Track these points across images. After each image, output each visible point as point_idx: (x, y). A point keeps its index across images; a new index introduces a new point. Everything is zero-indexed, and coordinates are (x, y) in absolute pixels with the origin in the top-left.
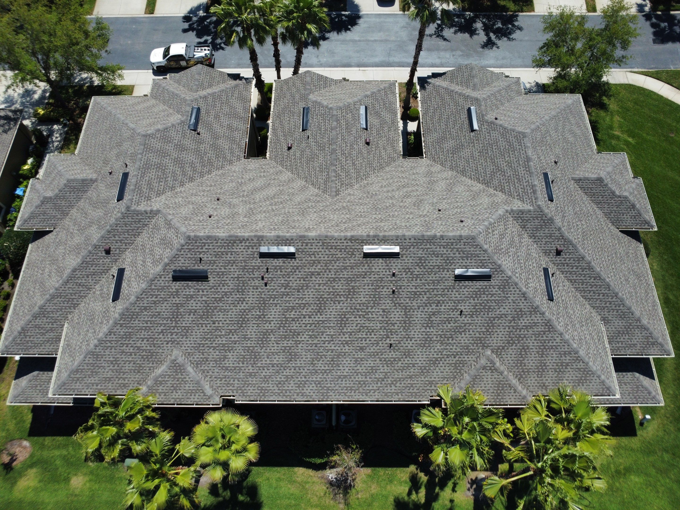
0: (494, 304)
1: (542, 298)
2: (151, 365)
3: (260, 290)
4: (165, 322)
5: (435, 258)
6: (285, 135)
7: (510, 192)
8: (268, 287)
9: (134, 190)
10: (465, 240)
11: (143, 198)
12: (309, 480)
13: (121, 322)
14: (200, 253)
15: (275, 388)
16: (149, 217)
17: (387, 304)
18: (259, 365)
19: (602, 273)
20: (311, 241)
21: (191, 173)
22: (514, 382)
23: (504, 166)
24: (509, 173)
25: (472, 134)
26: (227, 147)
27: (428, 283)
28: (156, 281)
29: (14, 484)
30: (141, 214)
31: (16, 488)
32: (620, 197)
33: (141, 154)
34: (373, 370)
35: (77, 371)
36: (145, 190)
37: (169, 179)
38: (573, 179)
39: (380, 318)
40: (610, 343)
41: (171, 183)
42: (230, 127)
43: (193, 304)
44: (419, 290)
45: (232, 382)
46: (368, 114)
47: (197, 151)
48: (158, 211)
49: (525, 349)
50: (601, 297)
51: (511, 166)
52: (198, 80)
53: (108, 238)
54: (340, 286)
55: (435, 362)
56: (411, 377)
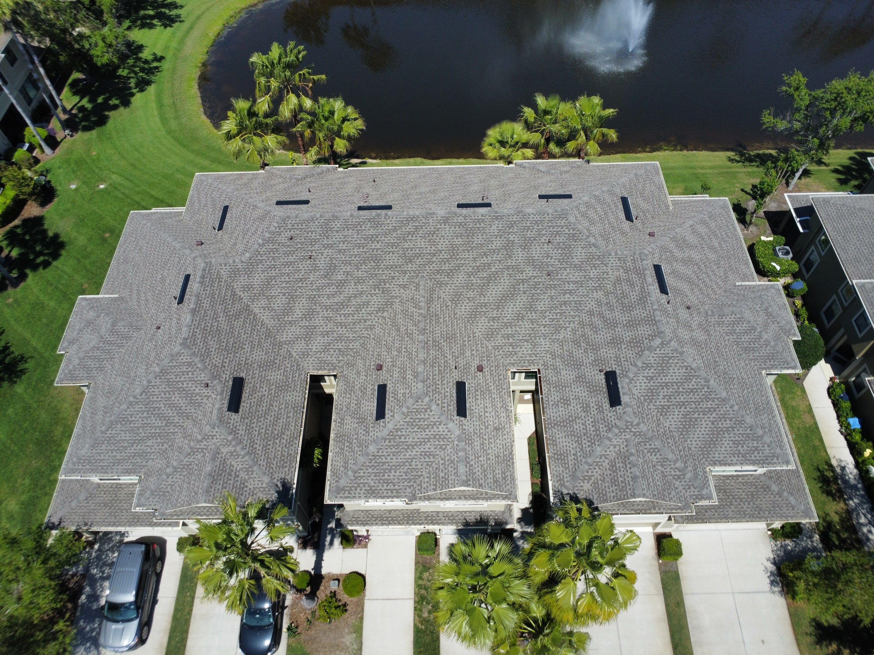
3: (489, 194)
4: (572, 184)
5: (325, 207)
6: (490, 391)
7: (227, 289)
8: (482, 195)
11: (632, 268)
14: (549, 204)
16: (617, 249)
18: (486, 175)
19: (166, 238)
20: (441, 210)
21: (593, 319)
23: (222, 319)
24: (219, 308)
25: (243, 375)
26: (563, 373)
27: (335, 199)
30: (626, 250)
36: (634, 276)
37: (614, 301)
39: (381, 189)
41: (611, 298)
45: (508, 170)
47: (595, 348)
49: (262, 183)
51: (215, 314)
53: (655, 240)
55: (339, 178)
56: (361, 174)
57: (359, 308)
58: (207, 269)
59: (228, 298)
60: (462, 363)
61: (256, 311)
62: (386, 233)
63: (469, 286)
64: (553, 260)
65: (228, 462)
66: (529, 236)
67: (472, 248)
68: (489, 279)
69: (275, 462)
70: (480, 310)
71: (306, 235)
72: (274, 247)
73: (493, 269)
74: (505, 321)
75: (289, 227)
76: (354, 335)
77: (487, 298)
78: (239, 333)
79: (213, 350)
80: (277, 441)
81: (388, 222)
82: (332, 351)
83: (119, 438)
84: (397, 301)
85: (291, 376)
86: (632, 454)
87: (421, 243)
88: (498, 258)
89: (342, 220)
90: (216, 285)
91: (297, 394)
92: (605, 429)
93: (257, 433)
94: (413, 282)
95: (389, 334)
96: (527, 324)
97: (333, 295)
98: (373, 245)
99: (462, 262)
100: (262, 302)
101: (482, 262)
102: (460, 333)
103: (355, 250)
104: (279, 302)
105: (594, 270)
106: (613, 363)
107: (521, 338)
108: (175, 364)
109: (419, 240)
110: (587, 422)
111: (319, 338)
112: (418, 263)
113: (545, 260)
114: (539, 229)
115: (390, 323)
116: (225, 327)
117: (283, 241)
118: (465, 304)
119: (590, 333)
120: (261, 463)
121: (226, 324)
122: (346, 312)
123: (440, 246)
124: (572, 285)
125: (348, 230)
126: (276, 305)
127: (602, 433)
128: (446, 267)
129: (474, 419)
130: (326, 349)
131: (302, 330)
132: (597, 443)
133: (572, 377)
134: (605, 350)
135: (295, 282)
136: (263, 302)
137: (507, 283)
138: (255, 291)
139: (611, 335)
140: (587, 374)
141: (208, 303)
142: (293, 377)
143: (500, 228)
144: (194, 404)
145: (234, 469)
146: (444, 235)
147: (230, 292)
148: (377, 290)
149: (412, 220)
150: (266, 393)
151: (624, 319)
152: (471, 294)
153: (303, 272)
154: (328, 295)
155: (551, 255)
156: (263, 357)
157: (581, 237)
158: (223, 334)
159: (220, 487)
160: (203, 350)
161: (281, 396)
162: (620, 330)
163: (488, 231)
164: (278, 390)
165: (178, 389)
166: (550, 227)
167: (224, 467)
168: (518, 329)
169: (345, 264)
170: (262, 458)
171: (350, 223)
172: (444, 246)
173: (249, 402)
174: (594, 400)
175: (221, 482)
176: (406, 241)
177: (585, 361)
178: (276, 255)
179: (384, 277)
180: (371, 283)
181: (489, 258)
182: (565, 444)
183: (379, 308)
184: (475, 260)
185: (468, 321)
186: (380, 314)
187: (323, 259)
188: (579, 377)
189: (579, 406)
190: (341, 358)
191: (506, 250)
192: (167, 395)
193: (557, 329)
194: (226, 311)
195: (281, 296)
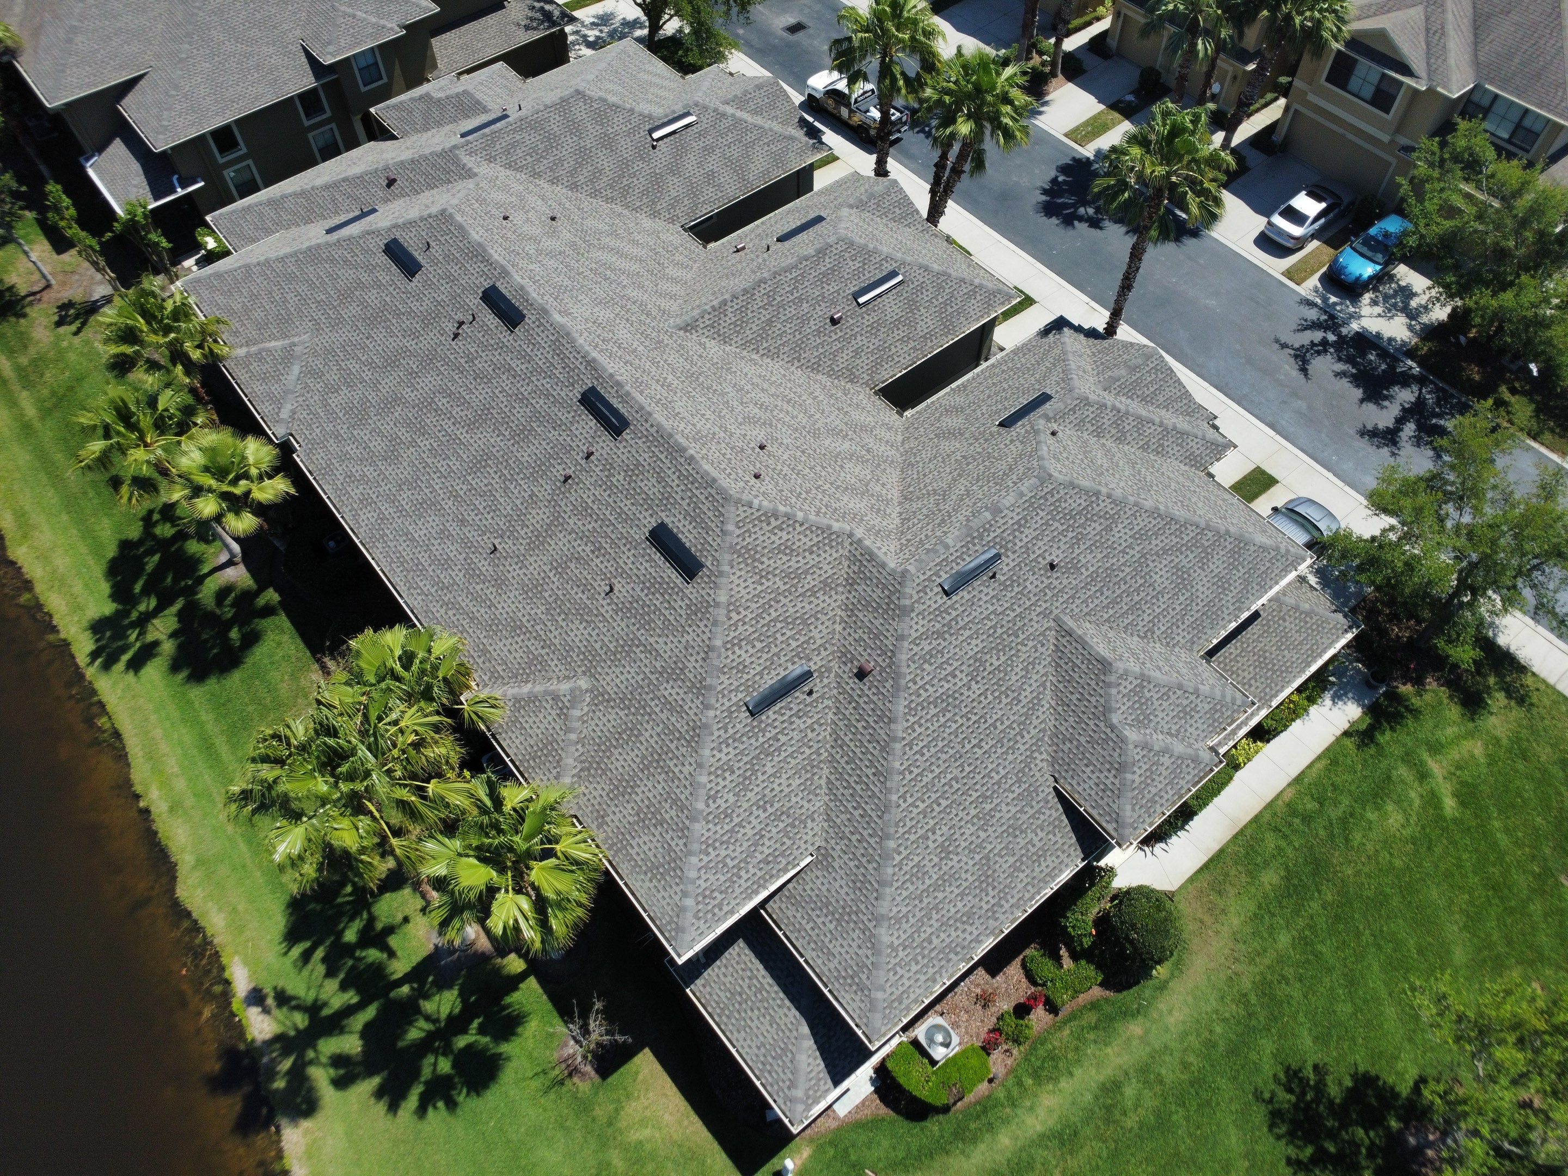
0: (659, 623)
17: (544, 489)
34: (446, 564)
44: (595, 507)
54: (520, 414)
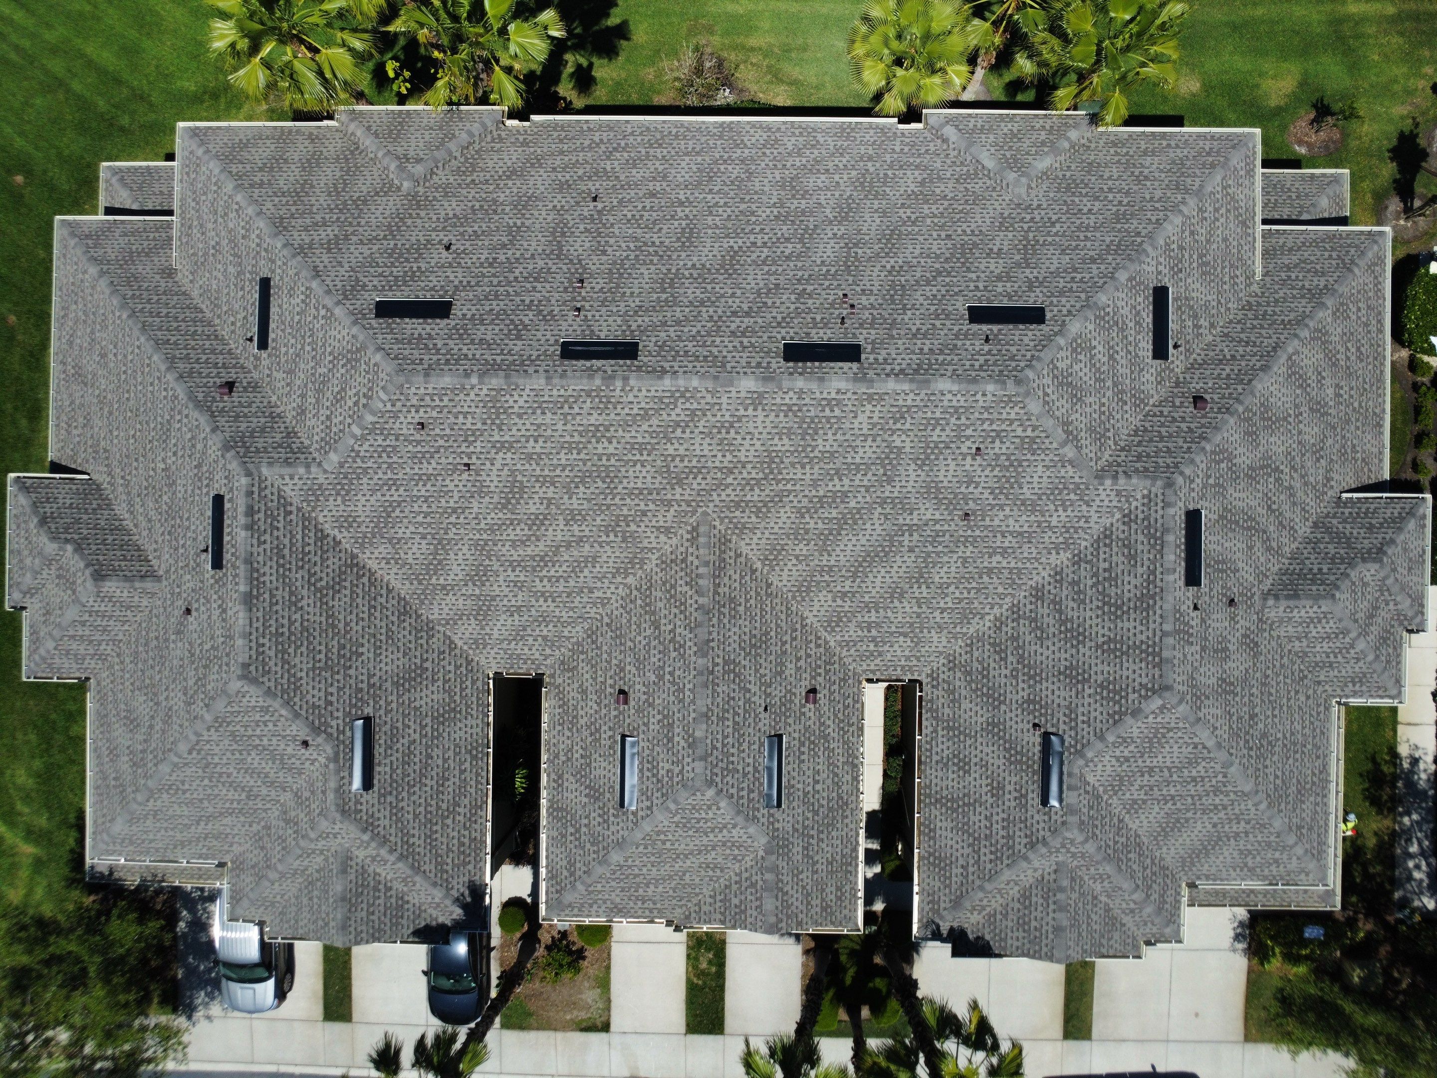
1: (282, 278)
2: (1068, 174)
3: (858, 289)
4: (1050, 239)
5: (488, 338)
6: (826, 737)
7: (304, 527)
8: (841, 293)
9: (1166, 531)
10: (420, 368)
11: (1141, 516)
12: (765, 87)
13: (1139, 240)
14: (989, 352)
15: (822, 140)
16: (1119, 465)
18: (854, 173)
19: (150, 351)
20: (749, 371)
21: (1040, 610)
22: (368, 142)
23: (307, 601)
24: (298, 577)
25: (368, 711)
26: (966, 705)
27: (508, 294)
28: (1078, 305)
29: (1303, 84)
30: (1137, 471)
31: (1298, 77)
32: (67, 541)
33: (1165, 634)
35: (1213, 166)
36: (1141, 537)
37: (1090, 583)
38: (158, 579)
39: (612, 241)
40: (171, 239)
41: (1083, 573)
42: (963, 766)
43: (996, 266)
45: (906, 149)
46: (618, 787)
47: (1034, 677)
48: (1100, 476)
49: (335, 191)
50: (165, 311)
51: (291, 593)
52: (1061, 909)
53: (1203, 426)
55: (512, 173)
56: (562, 152)
57: (577, 567)
58: (256, 489)
59: (312, 548)
60: (777, 692)
61: (372, 564)
62: (626, 422)
63: (798, 534)
64: (980, 489)
65: (371, 870)
66: (935, 438)
67: (812, 459)
68: (842, 522)
69: (449, 861)
70: (818, 578)
71: (453, 420)
72: (388, 442)
73: (853, 504)
74: (867, 599)
75: (414, 401)
76: (571, 614)
77: (834, 557)
78: (346, 624)
79: (303, 674)
80: (449, 821)
81: (631, 398)
82: (531, 639)
83: (170, 812)
84: (654, 557)
85: (458, 690)
86: (1061, 889)
87: (703, 447)
88: (866, 483)
89: (527, 391)
90: (281, 525)
91: (474, 722)
92: (1024, 841)
93: (411, 817)
94: (686, 523)
95: (639, 626)
96: (909, 607)
97: (523, 542)
98: (600, 446)
99: (789, 487)
100: (381, 549)
101: (830, 488)
102: (777, 626)
103: (562, 456)
104: (415, 550)
105: (1061, 512)
106: (1062, 718)
107: (893, 629)
108: (236, 708)
109: (698, 440)
110: (995, 818)
111: (504, 617)
112: (695, 486)
113: (963, 489)
114: (959, 426)
115: (639, 602)
116: (317, 618)
117: (405, 431)
118: (790, 566)
119: (1027, 639)
120: (427, 867)
121: (317, 610)
122: (552, 573)
123: (743, 452)
124: (1010, 538)
125: (543, 413)
126: (410, 555)
127: (1017, 847)
128: (755, 495)
129: (795, 804)
130: (519, 635)
131: (469, 602)
132: (1006, 862)
133: (980, 720)
134: (1051, 687)
135: (442, 514)
136: (383, 550)
137: (879, 531)
138: (363, 529)
139: (1068, 656)
140: (1008, 724)
141: (274, 571)
142: (462, 690)
143: (875, 420)
144: (290, 770)
145: (382, 879)
146: (752, 430)
147: (312, 534)
148: (612, 535)
149: (683, 396)
150: (417, 736)
151: (1101, 632)
152: (802, 549)
153: (456, 496)
154: (513, 541)
155: (977, 479)
156: (400, 663)
157: (1047, 445)
158: (316, 634)
159: (364, 914)
160: (285, 681)
161: (445, 735)
162: (1088, 653)
163: (848, 425)
164: (439, 723)
165: (256, 747)
166: (983, 421)
167: (364, 879)
168: (890, 614)
169: (543, 484)
170: (427, 859)
171: (546, 398)
172: (752, 453)
173: (388, 761)
174: (1014, 779)
175: (364, 906)
176: (670, 440)
177: (1009, 696)
178: (395, 459)
179: (625, 512)
180: (598, 522)
181: (846, 481)
182: (950, 843)
183: (618, 569)
184: (815, 484)
185: (794, 597)
186: (619, 579)
187: (495, 472)
188: (994, 725)
189: (984, 782)
190: (548, 651)
191: (884, 467)
192: (237, 755)
193: (965, 618)
194: (311, 581)
195: (417, 540)
